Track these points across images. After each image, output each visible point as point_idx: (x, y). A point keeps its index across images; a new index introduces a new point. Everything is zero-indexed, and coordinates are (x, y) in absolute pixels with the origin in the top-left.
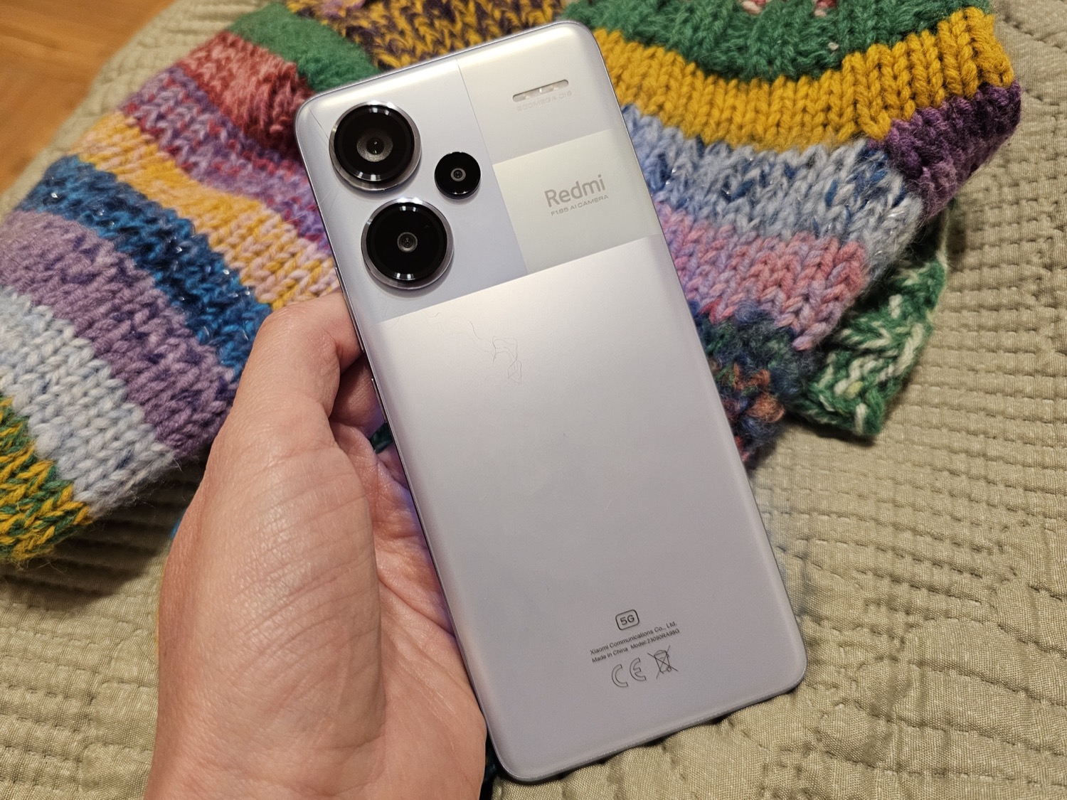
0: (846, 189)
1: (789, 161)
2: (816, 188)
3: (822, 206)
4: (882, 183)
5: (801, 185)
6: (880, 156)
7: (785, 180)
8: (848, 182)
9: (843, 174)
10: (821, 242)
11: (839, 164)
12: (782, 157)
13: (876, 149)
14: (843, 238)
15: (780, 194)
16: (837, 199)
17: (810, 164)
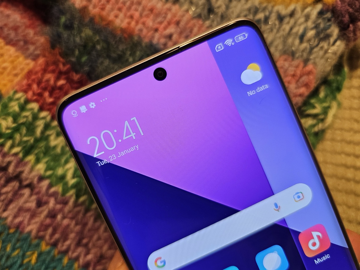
0: (311, 33)
1: (280, 12)
2: (295, 30)
3: (297, 42)
4: (329, 31)
5: (286, 27)
6: (329, 15)
7: (277, 23)
8: (312, 29)
9: (310, 24)
10: (296, 62)
11: (307, 17)
12: (276, 8)
13: (327, 11)
14: (306, 61)
15: (275, 31)
16: (306, 38)
17: (292, 14)
